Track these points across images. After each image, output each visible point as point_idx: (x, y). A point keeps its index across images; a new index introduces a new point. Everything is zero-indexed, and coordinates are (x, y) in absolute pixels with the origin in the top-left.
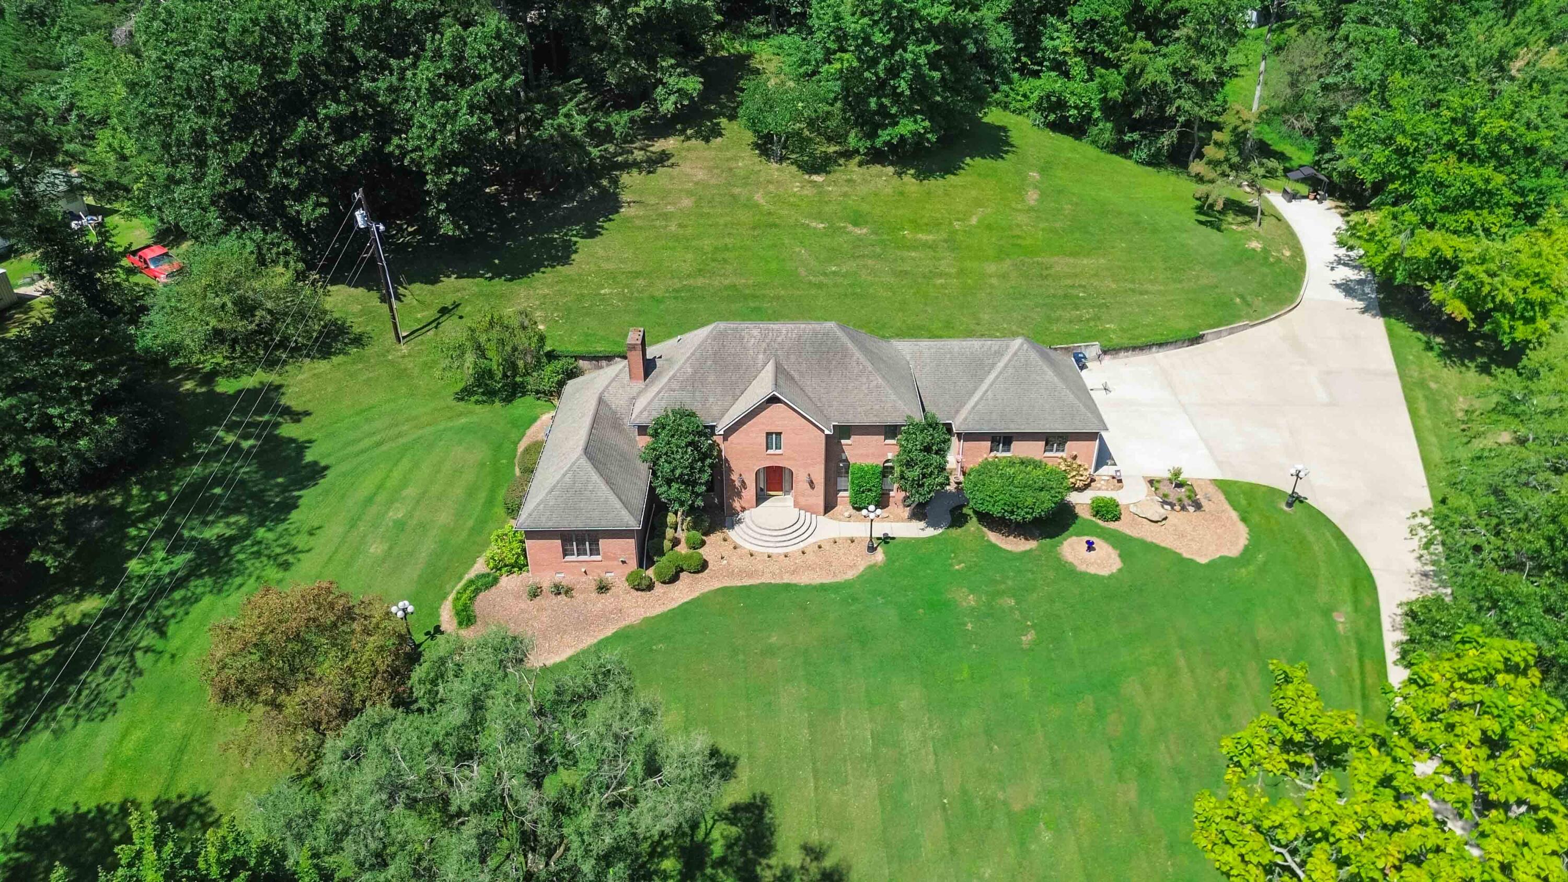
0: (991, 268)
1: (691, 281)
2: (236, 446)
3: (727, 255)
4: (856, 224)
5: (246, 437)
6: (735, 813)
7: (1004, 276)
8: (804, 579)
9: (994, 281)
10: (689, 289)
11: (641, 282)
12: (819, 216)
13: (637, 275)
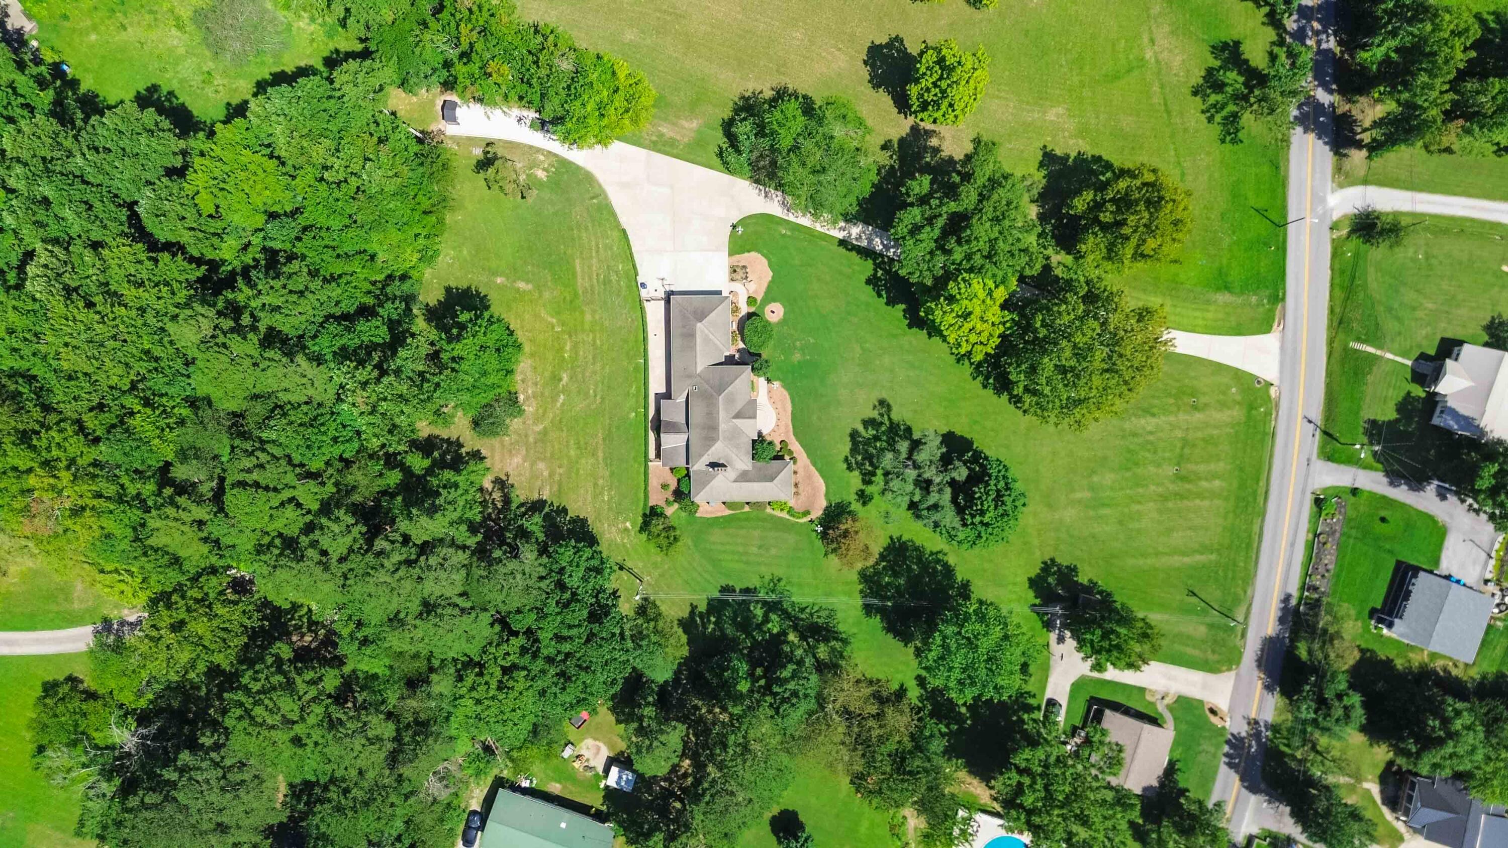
0: (588, 317)
1: (600, 459)
2: (715, 623)
3: (582, 443)
4: (560, 380)
5: (709, 621)
6: (866, 428)
7: (594, 312)
8: (789, 408)
9: (597, 317)
10: (605, 459)
11: (601, 482)
12: (554, 399)
13: (595, 485)
